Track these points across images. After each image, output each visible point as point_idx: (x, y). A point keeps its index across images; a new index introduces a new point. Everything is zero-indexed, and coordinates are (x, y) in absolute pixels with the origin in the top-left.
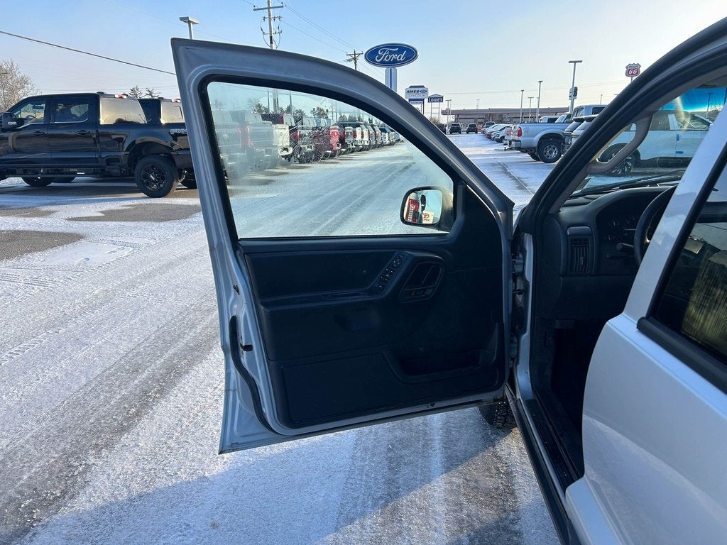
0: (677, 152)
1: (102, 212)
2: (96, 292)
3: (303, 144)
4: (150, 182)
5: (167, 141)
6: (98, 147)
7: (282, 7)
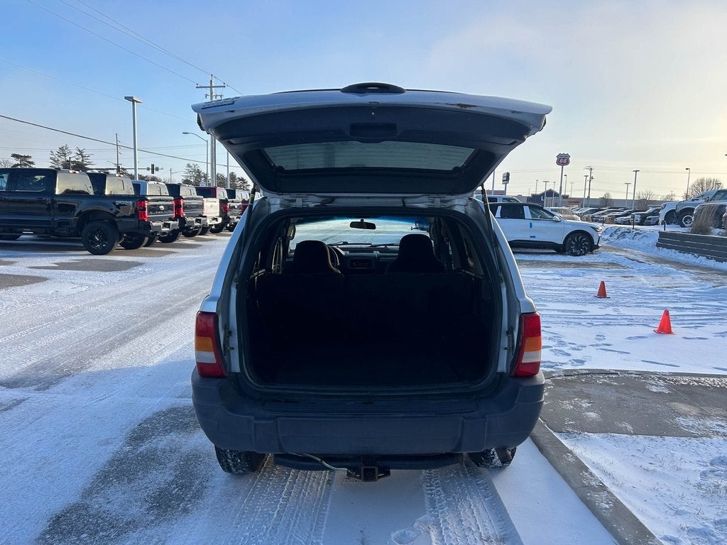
0: (531, 237)
1: (56, 264)
2: (71, 307)
3: (232, 214)
4: (94, 242)
5: (111, 210)
6: (52, 212)
7: (224, 87)
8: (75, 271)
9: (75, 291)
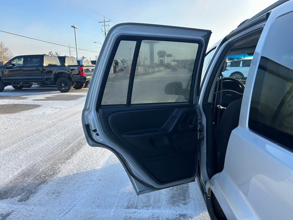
1: (45, 98)
2: (50, 122)
4: (62, 87)
5: (69, 72)
6: (43, 74)
7: (110, 21)
8: (54, 101)
9: (52, 112)
